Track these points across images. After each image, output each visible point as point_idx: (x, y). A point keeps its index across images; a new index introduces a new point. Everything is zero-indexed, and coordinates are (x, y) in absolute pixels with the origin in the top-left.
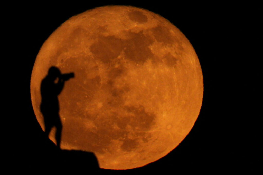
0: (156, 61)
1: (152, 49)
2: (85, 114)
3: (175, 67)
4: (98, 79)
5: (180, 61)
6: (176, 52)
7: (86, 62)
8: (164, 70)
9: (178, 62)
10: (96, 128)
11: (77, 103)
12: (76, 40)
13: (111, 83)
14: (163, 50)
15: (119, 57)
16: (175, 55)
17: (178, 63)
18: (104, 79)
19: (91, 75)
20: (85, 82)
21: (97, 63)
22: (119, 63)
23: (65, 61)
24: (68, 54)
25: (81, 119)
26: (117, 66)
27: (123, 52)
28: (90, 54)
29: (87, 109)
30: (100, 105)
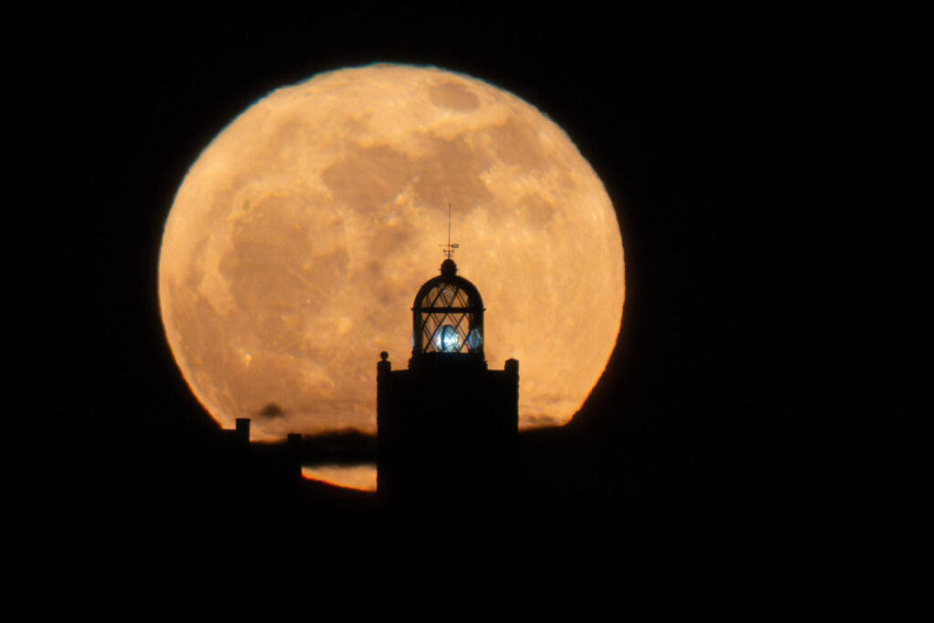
0: (499, 211)
1: (488, 182)
2: (303, 347)
3: (550, 230)
4: (340, 256)
5: (564, 215)
6: (553, 192)
7: (310, 210)
8: (520, 236)
9: (557, 217)
10: (333, 384)
11: (284, 318)
12: (286, 153)
13: (375, 269)
14: (518, 186)
15: (400, 198)
16: (550, 199)
17: (558, 219)
18: (358, 254)
19: (323, 245)
20: (307, 265)
21: (341, 213)
22: (399, 213)
23: (253, 205)
24: (261, 188)
25: (292, 358)
26: (392, 221)
27: (410, 187)
28: (322, 188)
29: (308, 335)
30: (345, 324)
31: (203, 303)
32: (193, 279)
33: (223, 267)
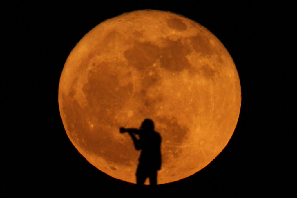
0: (192, 71)
1: (189, 59)
2: (114, 122)
3: (213, 79)
4: (130, 87)
5: (218, 73)
6: (214, 65)
7: (118, 68)
8: (201, 81)
9: (216, 74)
10: (125, 139)
11: (107, 110)
12: (110, 45)
13: (143, 92)
14: (201, 61)
15: (154, 65)
16: (213, 68)
18: (137, 87)
19: (124, 82)
20: (117, 89)
21: (131, 69)
22: (153, 70)
23: (97, 64)
24: (100, 58)
25: (110, 127)
26: (151, 74)
27: (158, 60)
28: (124, 59)
29: (116, 117)
30: (130, 113)
31: (75, 102)
32: (72, 93)
33: (84, 89)
